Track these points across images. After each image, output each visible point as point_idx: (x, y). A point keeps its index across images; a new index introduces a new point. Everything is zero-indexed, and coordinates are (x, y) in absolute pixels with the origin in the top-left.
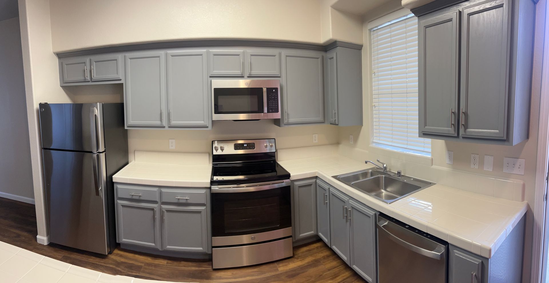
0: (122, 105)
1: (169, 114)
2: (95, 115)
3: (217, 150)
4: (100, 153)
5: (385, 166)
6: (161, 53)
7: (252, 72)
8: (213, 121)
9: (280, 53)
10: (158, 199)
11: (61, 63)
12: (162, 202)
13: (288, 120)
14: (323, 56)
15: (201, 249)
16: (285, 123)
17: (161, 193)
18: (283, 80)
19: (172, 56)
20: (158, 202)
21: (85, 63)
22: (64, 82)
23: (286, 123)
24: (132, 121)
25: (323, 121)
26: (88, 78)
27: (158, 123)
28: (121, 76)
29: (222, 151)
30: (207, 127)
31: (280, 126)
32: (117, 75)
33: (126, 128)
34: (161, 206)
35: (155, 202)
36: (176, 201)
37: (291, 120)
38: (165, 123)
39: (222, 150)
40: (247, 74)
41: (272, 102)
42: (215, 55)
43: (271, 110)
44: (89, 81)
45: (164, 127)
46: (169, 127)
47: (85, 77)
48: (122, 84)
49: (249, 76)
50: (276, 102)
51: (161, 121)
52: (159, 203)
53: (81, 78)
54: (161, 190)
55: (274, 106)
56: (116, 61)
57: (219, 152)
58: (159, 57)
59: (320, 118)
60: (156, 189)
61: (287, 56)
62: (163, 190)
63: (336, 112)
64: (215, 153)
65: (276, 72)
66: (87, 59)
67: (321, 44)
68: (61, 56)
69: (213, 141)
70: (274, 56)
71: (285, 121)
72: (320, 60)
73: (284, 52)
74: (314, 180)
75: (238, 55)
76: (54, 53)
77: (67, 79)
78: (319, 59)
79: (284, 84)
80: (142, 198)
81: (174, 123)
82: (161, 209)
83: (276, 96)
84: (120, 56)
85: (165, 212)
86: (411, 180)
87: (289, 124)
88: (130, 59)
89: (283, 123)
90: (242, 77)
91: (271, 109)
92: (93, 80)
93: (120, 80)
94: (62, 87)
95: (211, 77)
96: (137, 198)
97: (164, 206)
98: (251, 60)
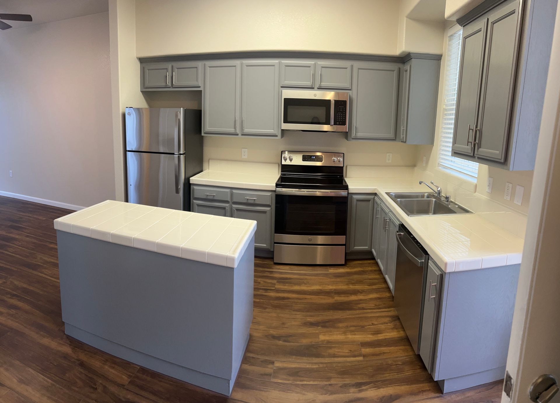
0: (200, 111)
1: (242, 122)
2: (179, 119)
3: (285, 160)
4: (181, 154)
5: (439, 189)
6: (237, 62)
7: (321, 83)
8: (282, 130)
9: (352, 65)
10: (229, 199)
11: (143, 68)
12: (233, 202)
13: (355, 134)
14: (400, 68)
15: (265, 245)
16: (352, 137)
17: (232, 194)
18: (353, 94)
19: (247, 66)
20: (229, 202)
21: (167, 69)
22: (145, 87)
23: (354, 137)
24: (209, 127)
25: (395, 138)
26: (170, 85)
27: (232, 130)
28: (200, 83)
29: (291, 162)
30: (277, 136)
31: (348, 140)
32: (196, 82)
33: (203, 134)
34: (232, 205)
35: (227, 202)
36: (245, 201)
37: (359, 135)
38: (238, 131)
39: (291, 160)
40: (317, 86)
41: (340, 114)
42: (286, 66)
43: (338, 123)
44: (169, 87)
45: (237, 135)
46: (242, 135)
47: (167, 83)
48: (201, 91)
49: (319, 87)
50: (344, 115)
51: (235, 128)
52: (231, 203)
53: (163, 84)
54: (232, 191)
55: (341, 118)
56: (196, 69)
57: (288, 162)
58: (235, 66)
59: (391, 135)
60: (228, 190)
61: (359, 69)
62: (234, 191)
63: (405, 128)
64: (284, 163)
65: (347, 85)
66: (169, 65)
67: (397, 56)
68: (143, 61)
69: (282, 151)
70: (346, 68)
71: (353, 135)
72: (395, 74)
73: (357, 64)
74: (372, 197)
75: (309, 67)
76: (137, 58)
77: (147, 84)
78: (395, 71)
79: (354, 97)
80: (215, 198)
81: (247, 131)
82: (231, 208)
83: (344, 109)
84: (200, 64)
85: (236, 211)
86: (456, 207)
87: (356, 139)
88: (210, 67)
89: (351, 137)
90: (312, 88)
91: (338, 121)
92: (174, 86)
93: (199, 87)
94: (142, 92)
95: (282, 87)
96: (211, 198)
97: (234, 206)
98: (321, 72)
